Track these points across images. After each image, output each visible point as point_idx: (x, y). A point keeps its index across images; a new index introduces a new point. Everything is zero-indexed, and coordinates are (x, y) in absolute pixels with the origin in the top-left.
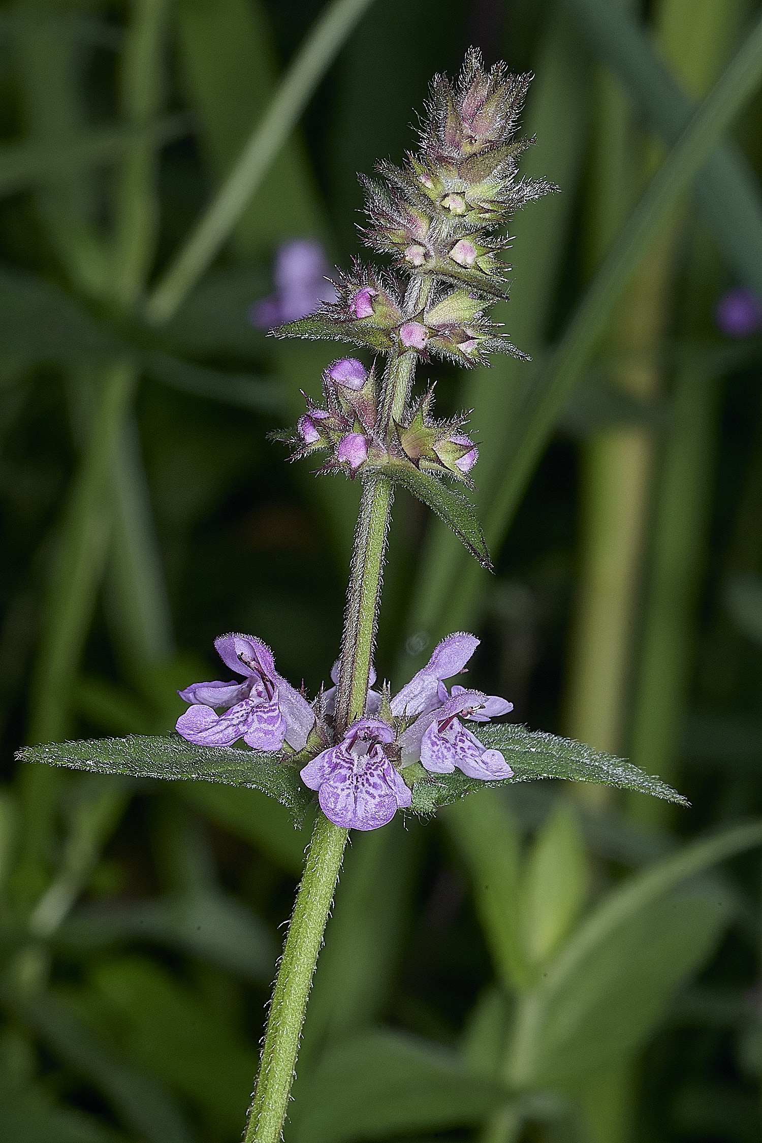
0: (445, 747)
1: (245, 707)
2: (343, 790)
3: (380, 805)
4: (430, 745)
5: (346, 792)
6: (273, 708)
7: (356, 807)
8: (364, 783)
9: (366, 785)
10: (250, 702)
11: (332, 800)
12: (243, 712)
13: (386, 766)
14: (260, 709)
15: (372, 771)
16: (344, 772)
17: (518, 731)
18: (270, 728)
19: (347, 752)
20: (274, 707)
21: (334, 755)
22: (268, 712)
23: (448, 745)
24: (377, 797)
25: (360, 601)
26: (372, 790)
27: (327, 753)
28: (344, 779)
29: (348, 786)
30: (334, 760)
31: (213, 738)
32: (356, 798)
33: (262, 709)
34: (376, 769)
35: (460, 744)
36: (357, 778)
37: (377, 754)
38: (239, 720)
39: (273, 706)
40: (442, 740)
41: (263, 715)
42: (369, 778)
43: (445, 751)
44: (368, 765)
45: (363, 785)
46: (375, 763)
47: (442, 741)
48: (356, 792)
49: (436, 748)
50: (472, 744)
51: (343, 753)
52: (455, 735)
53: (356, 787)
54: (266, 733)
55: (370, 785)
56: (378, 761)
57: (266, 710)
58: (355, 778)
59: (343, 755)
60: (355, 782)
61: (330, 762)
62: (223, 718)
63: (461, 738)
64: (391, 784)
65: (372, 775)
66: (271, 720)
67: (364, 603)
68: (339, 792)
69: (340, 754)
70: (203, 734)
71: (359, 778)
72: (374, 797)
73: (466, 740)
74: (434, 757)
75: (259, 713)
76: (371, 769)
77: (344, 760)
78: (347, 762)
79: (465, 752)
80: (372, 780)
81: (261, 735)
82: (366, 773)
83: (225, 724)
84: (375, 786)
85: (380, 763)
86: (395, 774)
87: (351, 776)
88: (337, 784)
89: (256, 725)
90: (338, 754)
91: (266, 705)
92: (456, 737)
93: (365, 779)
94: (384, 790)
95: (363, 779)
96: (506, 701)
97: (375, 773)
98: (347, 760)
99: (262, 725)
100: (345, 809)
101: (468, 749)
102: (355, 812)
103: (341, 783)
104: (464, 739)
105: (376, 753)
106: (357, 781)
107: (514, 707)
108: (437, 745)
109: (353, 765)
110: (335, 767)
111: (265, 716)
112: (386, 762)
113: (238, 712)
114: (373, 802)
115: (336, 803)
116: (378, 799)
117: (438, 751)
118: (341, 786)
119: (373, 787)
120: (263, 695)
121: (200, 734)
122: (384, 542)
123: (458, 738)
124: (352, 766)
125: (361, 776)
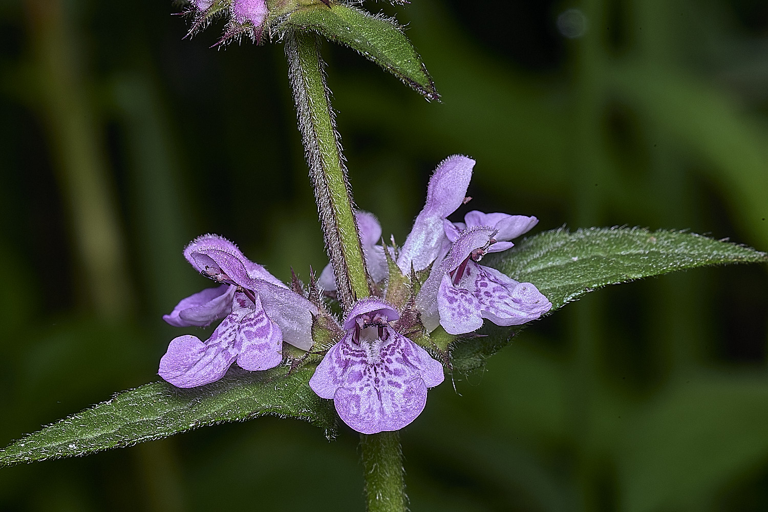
0: (466, 300)
1: (230, 325)
2: (361, 389)
3: (409, 393)
4: (447, 304)
5: (366, 389)
6: (259, 318)
7: (382, 404)
8: (384, 373)
9: (387, 374)
10: (234, 317)
11: (353, 404)
12: (230, 330)
13: (403, 345)
14: (246, 324)
15: (388, 356)
16: (358, 368)
17: (558, 238)
18: (263, 341)
19: (355, 343)
20: (261, 316)
21: (341, 352)
22: (255, 324)
23: (469, 296)
24: (403, 384)
25: (321, 165)
26: (395, 379)
27: (333, 352)
28: (360, 376)
29: (366, 383)
30: (343, 357)
31: (203, 373)
32: (379, 393)
33: (248, 323)
34: (392, 353)
35: (483, 289)
36: (375, 369)
37: (389, 335)
38: (227, 341)
39: (259, 315)
40: (460, 292)
41: (251, 329)
42: (388, 365)
43: (467, 305)
44: (383, 351)
45: (384, 375)
46: (389, 346)
47: (461, 294)
48: (378, 386)
49: (455, 305)
50: (496, 285)
51: (351, 346)
52: (475, 280)
53: (377, 381)
54: (260, 348)
55: (391, 373)
56: (392, 343)
57: (252, 322)
58: (372, 370)
59: (351, 350)
60: (373, 375)
61: (339, 361)
62: (210, 344)
63: (482, 281)
64: (415, 363)
65: (389, 361)
66: (262, 332)
67: (327, 165)
68: (358, 392)
69: (347, 348)
70: (192, 371)
71: (377, 369)
72: (399, 386)
73: (488, 282)
74: (456, 315)
75: (247, 328)
76: (386, 354)
77: (353, 355)
78: (357, 356)
79: (491, 296)
80: (392, 367)
81: (256, 352)
82: (383, 361)
83: (213, 351)
84: (397, 373)
85: (394, 345)
86: (417, 350)
87: (367, 370)
88: (355, 384)
89: (246, 343)
90: (345, 349)
91: (252, 316)
92: (476, 282)
93: (384, 367)
94: (409, 373)
95: (382, 368)
96: (526, 217)
97: (393, 358)
98: (357, 353)
99: (253, 342)
100: (370, 410)
101: (494, 292)
102: (382, 411)
103: (357, 382)
104: (485, 282)
105: (388, 333)
106: (376, 373)
107: (537, 219)
108: (457, 300)
109: (366, 356)
110: (346, 364)
111: (254, 329)
112: (403, 341)
113: (224, 332)
114: (399, 392)
115: (358, 406)
116: (404, 387)
117: (459, 306)
118: (357, 385)
119: (395, 374)
120: (246, 304)
121: (188, 373)
122: (326, 92)
123: (479, 283)
124: (364, 359)
125: (378, 365)
